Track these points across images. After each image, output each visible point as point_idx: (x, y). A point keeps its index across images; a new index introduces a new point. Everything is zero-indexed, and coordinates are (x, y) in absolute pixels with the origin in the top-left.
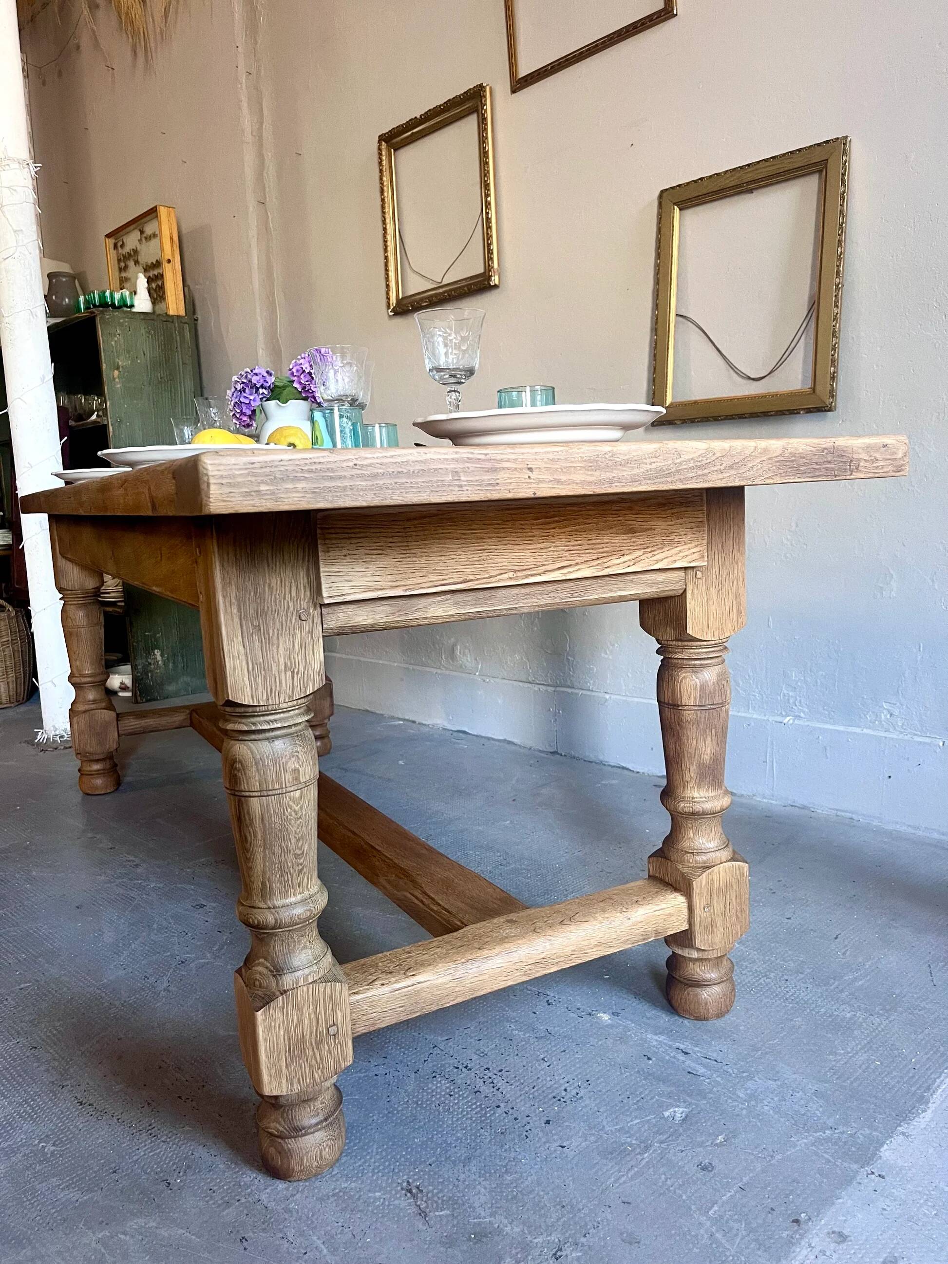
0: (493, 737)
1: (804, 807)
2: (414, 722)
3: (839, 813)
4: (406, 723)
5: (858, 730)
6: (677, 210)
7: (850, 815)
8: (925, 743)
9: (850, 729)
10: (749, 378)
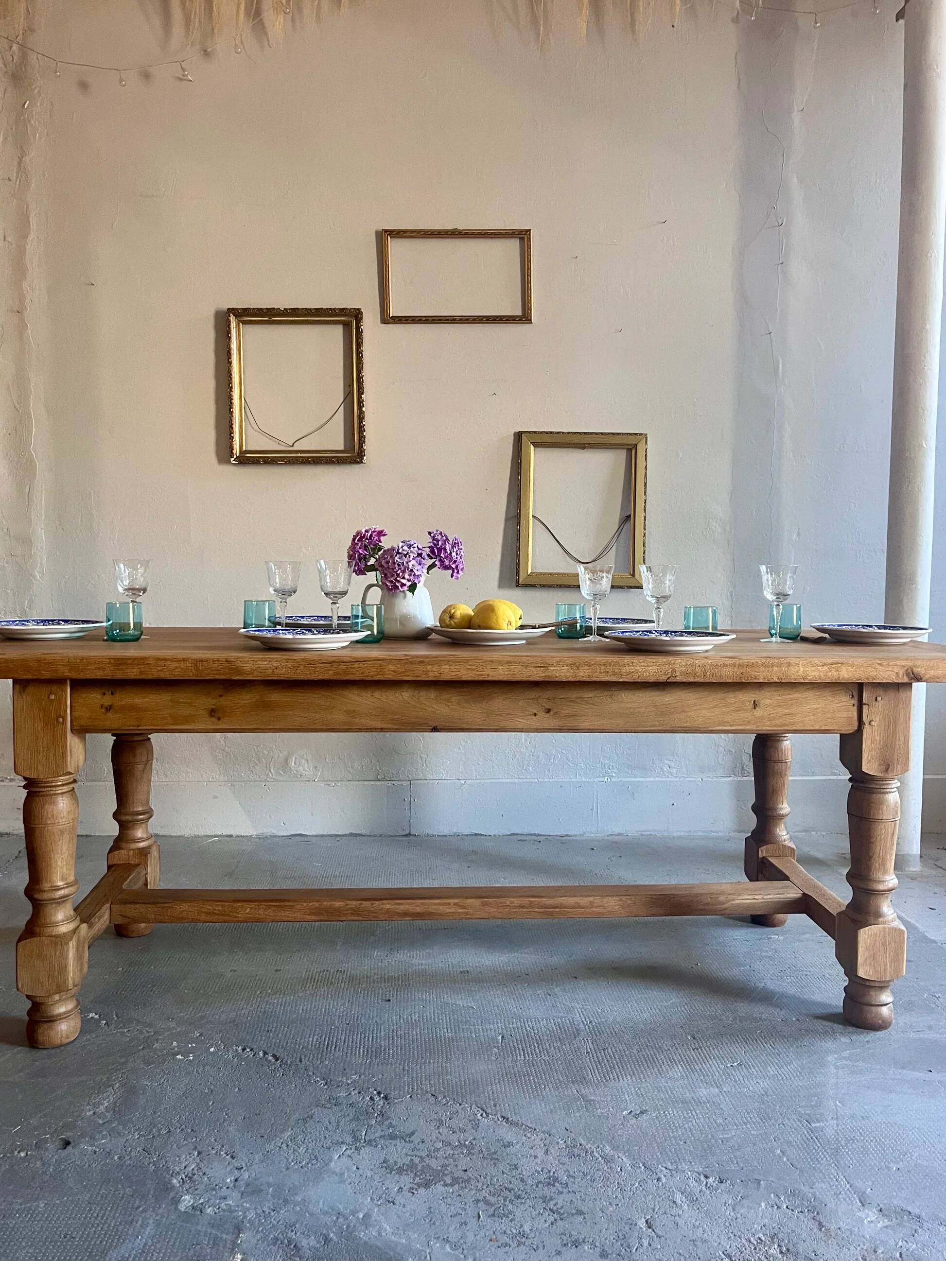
0: (337, 833)
1: (619, 834)
2: (231, 836)
3: (643, 833)
4: (221, 839)
5: (652, 779)
6: (532, 447)
7: (649, 833)
8: (692, 781)
9: (648, 779)
10: (580, 562)
